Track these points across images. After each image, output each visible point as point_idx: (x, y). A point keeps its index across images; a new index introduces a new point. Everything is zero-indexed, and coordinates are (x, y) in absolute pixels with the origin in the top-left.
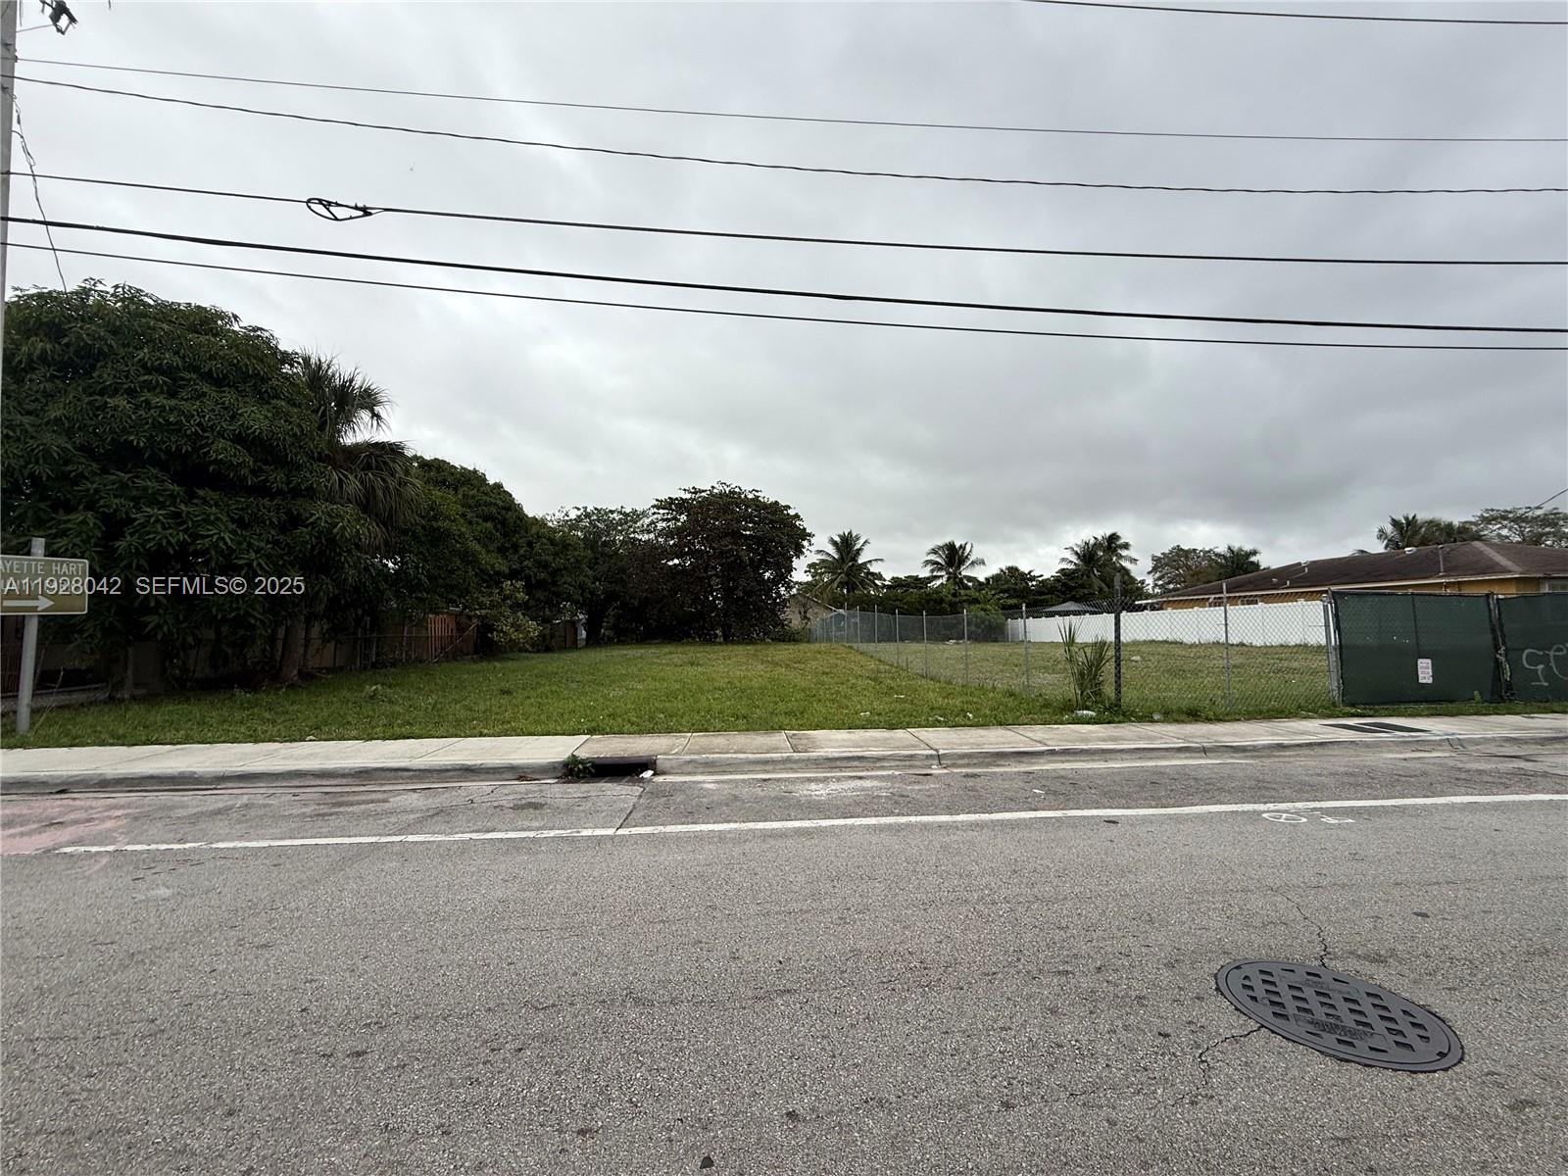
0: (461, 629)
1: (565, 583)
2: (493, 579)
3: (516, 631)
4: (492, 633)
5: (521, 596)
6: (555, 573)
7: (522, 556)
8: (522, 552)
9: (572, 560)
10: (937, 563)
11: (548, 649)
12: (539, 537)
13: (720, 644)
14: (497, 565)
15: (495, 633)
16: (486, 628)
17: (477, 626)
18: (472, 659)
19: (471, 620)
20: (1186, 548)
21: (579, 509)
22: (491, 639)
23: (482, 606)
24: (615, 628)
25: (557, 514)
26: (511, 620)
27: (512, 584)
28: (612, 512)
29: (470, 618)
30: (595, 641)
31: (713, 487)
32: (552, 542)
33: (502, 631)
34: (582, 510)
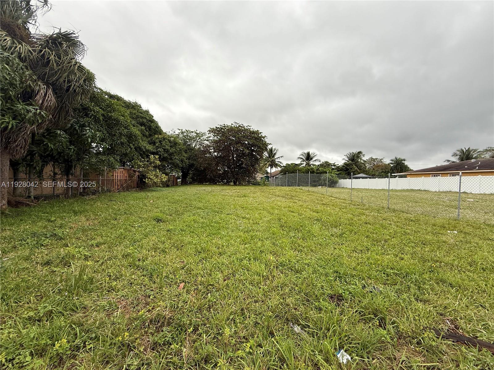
0: (131, 176)
1: (175, 159)
2: (145, 154)
3: (156, 178)
4: (145, 179)
5: (158, 162)
6: (171, 154)
7: (157, 146)
8: (157, 145)
9: (178, 149)
10: (302, 159)
11: (168, 186)
12: (164, 139)
13: (232, 185)
14: (147, 147)
15: (147, 179)
16: (142, 177)
17: (138, 175)
18: (136, 190)
19: (135, 173)
20: (374, 158)
21: (179, 130)
22: (145, 182)
23: (139, 166)
24: (192, 178)
25: (171, 132)
26: (154, 173)
27: (154, 157)
28: (192, 132)
29: (135, 171)
30: (184, 183)
31: (232, 124)
32: (170, 141)
33: (150, 178)
34: (181, 131)
